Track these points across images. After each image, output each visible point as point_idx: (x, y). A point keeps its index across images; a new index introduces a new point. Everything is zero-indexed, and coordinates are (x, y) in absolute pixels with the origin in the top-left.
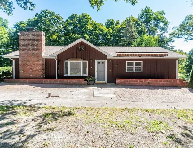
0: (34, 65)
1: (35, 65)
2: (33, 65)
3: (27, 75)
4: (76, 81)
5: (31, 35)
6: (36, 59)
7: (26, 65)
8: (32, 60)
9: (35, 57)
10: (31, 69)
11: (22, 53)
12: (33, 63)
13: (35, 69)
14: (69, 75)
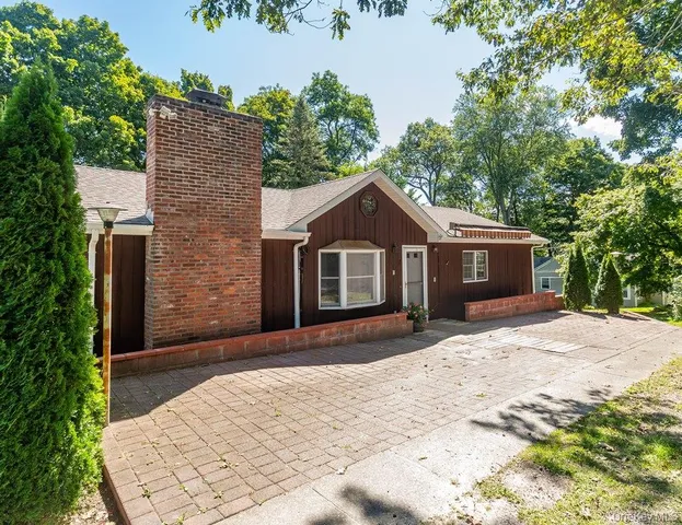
0: (227, 272)
1: (234, 270)
2: (221, 271)
3: (194, 324)
4: (388, 322)
5: (217, 129)
6: (239, 241)
7: (192, 274)
8: (221, 246)
9: (233, 234)
10: (214, 289)
11: (173, 210)
12: (224, 261)
13: (232, 290)
14: (344, 304)
